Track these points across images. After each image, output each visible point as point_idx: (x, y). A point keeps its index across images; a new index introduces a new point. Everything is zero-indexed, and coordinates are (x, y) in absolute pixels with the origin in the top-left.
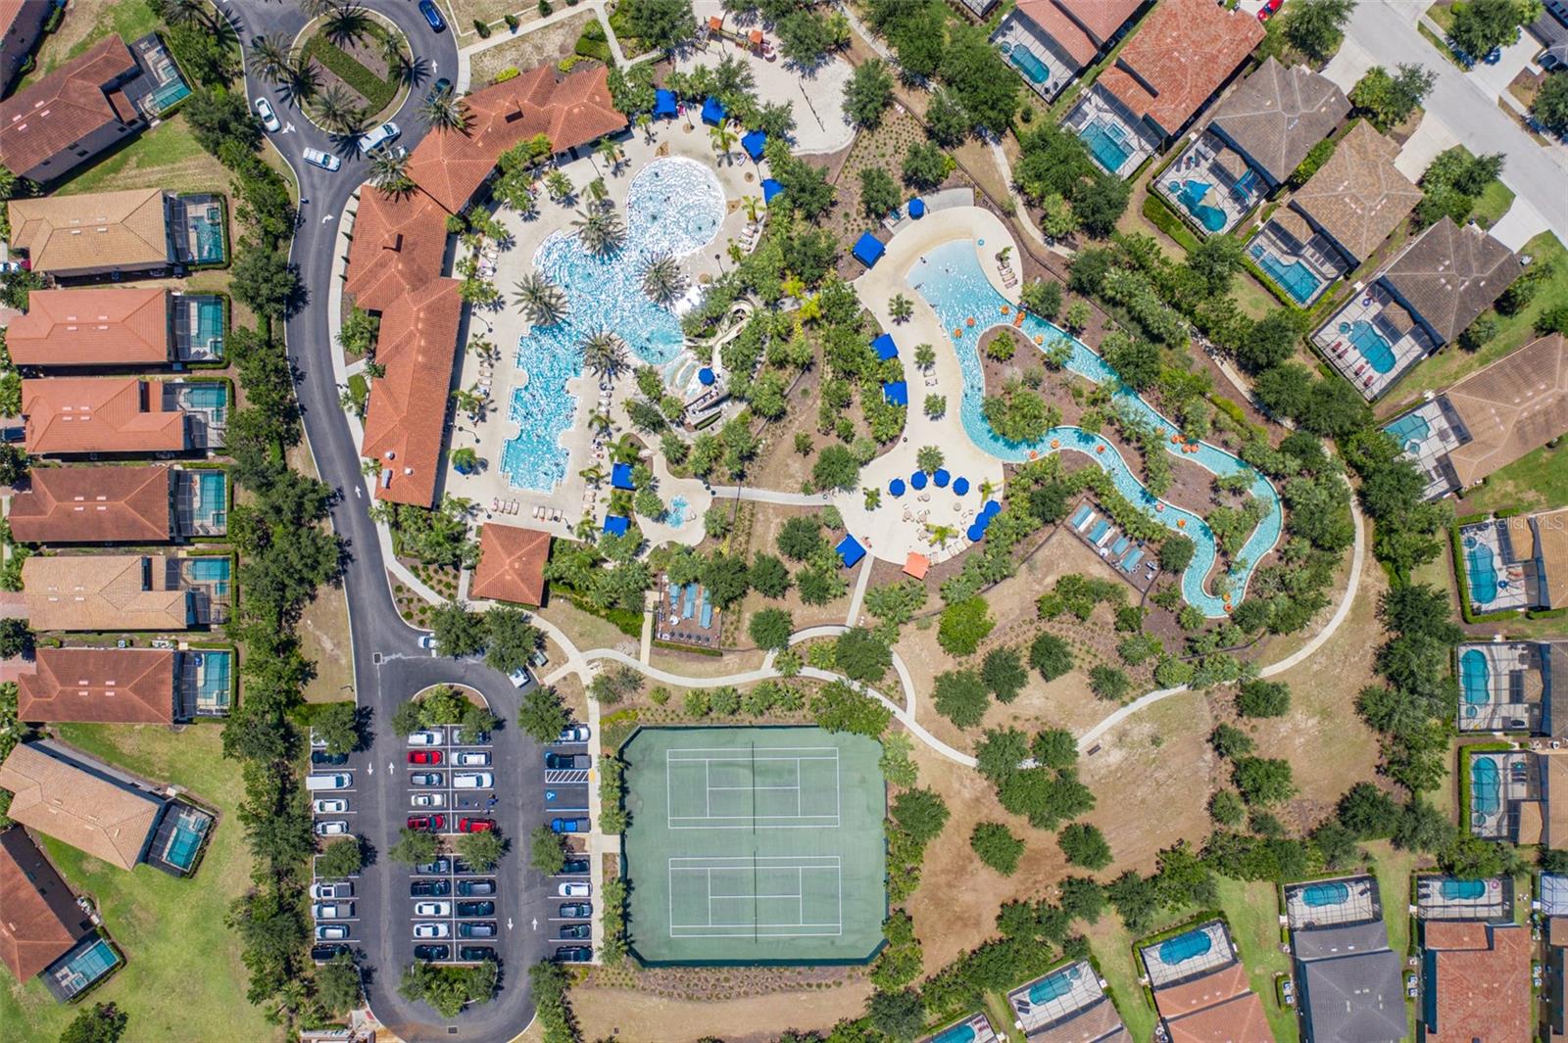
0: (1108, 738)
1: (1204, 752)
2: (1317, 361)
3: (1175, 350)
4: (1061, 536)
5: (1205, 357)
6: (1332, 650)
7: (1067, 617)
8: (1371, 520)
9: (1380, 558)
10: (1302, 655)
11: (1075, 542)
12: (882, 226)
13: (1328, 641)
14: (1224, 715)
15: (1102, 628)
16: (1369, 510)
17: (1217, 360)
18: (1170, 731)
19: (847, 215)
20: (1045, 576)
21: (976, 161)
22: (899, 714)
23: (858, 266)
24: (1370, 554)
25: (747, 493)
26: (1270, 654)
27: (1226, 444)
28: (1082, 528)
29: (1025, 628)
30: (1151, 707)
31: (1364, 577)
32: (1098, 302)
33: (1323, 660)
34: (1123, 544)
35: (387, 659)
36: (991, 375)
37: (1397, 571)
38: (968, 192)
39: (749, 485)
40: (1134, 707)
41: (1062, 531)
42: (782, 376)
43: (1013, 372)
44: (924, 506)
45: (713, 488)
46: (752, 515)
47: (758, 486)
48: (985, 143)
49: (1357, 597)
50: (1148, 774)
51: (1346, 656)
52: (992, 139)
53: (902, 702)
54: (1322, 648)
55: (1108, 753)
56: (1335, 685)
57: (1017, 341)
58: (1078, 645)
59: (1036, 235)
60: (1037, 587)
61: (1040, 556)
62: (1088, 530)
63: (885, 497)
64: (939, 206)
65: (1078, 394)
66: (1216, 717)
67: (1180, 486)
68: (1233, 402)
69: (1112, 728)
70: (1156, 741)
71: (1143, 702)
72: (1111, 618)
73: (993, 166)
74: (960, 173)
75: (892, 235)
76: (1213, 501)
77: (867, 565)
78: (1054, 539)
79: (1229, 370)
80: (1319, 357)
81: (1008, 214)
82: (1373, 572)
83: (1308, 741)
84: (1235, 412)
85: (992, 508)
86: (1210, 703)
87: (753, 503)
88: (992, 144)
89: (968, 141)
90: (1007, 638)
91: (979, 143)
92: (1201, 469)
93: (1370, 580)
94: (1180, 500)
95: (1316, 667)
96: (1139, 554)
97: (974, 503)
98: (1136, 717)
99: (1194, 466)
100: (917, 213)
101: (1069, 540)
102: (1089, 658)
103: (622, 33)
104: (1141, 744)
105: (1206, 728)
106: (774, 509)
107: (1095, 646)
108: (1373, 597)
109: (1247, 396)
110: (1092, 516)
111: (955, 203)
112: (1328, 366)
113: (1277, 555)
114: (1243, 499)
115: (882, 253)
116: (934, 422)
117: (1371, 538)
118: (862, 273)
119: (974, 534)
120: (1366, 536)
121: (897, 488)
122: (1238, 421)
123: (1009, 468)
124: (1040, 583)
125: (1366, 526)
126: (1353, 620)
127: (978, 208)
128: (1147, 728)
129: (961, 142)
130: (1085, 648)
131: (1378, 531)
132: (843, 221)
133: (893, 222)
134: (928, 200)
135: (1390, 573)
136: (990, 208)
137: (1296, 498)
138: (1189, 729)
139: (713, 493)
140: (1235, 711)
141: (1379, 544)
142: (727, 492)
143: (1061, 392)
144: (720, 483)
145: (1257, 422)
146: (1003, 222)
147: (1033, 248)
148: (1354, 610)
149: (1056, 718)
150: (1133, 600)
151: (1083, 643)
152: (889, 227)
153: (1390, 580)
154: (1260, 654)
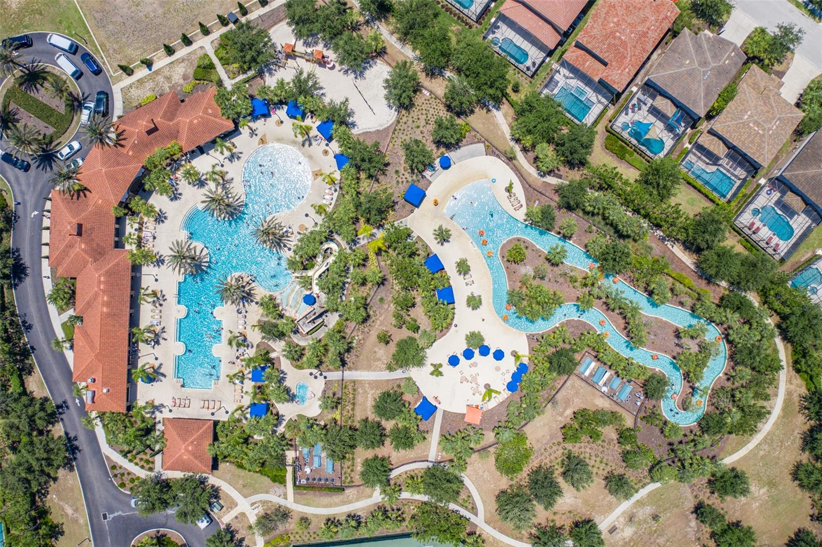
0: (622, 520)
1: (690, 521)
2: (739, 238)
3: (639, 242)
4: (573, 381)
5: (660, 243)
6: (772, 440)
7: (585, 438)
8: (789, 345)
9: (798, 371)
10: (751, 446)
11: (583, 384)
12: (423, 177)
13: (768, 434)
14: (701, 494)
15: (609, 443)
16: (786, 338)
17: (669, 244)
18: (665, 510)
19: (397, 172)
20: (565, 410)
21: (484, 124)
22: (473, 519)
23: (409, 207)
24: (791, 368)
25: (349, 375)
26: (728, 448)
27: (681, 304)
28: (587, 373)
29: (555, 448)
30: (650, 494)
31: (789, 385)
32: (581, 214)
33: (766, 447)
34: (617, 382)
35: (112, 516)
36: (511, 273)
37: (811, 378)
38: (481, 146)
39: (350, 369)
40: (637, 497)
41: (573, 377)
42: (364, 291)
43: (527, 270)
44: (474, 371)
45: (324, 374)
46: (354, 390)
47: (356, 369)
48: (489, 111)
49: (785, 400)
50: (652, 540)
51: (782, 442)
52: (494, 107)
53: (474, 510)
54: (765, 439)
55: (623, 530)
56: (777, 463)
57: (527, 248)
58: (593, 458)
59: (532, 171)
60: (560, 418)
61: (559, 396)
62: (592, 375)
63: (446, 369)
64: (461, 159)
65: (573, 280)
66: (696, 497)
67: (652, 337)
68: (684, 274)
69: (624, 513)
70: (655, 517)
71: (643, 493)
72: (614, 436)
73: (496, 126)
74: (473, 133)
75: (430, 183)
76: (677, 345)
77: (439, 416)
78: (568, 383)
79: (678, 250)
80: (740, 234)
81: (510, 159)
82: (794, 381)
83: (761, 505)
84: (686, 281)
85: (522, 369)
86: (691, 487)
87: (354, 382)
88: (494, 111)
89: (477, 110)
90: (543, 457)
91: (485, 111)
92: (666, 323)
93: (792, 387)
94: (653, 346)
95: (762, 453)
96: (629, 388)
97: (509, 365)
98: (640, 503)
99: (661, 321)
100: (446, 165)
101: (578, 383)
102: (602, 466)
103: (225, 62)
104: (645, 521)
105: (690, 504)
106: (369, 384)
107: (606, 457)
108: (796, 399)
109: (692, 267)
110: (593, 364)
111: (473, 155)
112: (747, 240)
113: (725, 377)
114: (698, 340)
115: (425, 196)
116: (474, 311)
117: (790, 357)
118: (412, 211)
119: (511, 387)
120: (787, 356)
121: (454, 361)
122: (689, 288)
123: (530, 338)
124: (561, 414)
125: (786, 348)
126: (784, 417)
127: (489, 156)
128: (648, 510)
129: (472, 112)
130: (598, 459)
131: (795, 351)
132: (395, 176)
133: (430, 173)
134: (452, 155)
135: (806, 380)
136: (498, 156)
137: (737, 340)
138: (677, 507)
139: (325, 377)
140: (708, 491)
141: (796, 362)
142: (335, 375)
143: (561, 280)
144: (329, 370)
145: (701, 285)
146: (508, 164)
147: (530, 180)
148: (784, 409)
149: (584, 510)
150: (629, 422)
151: (596, 456)
152: (428, 177)
153: (807, 384)
154: (722, 449)
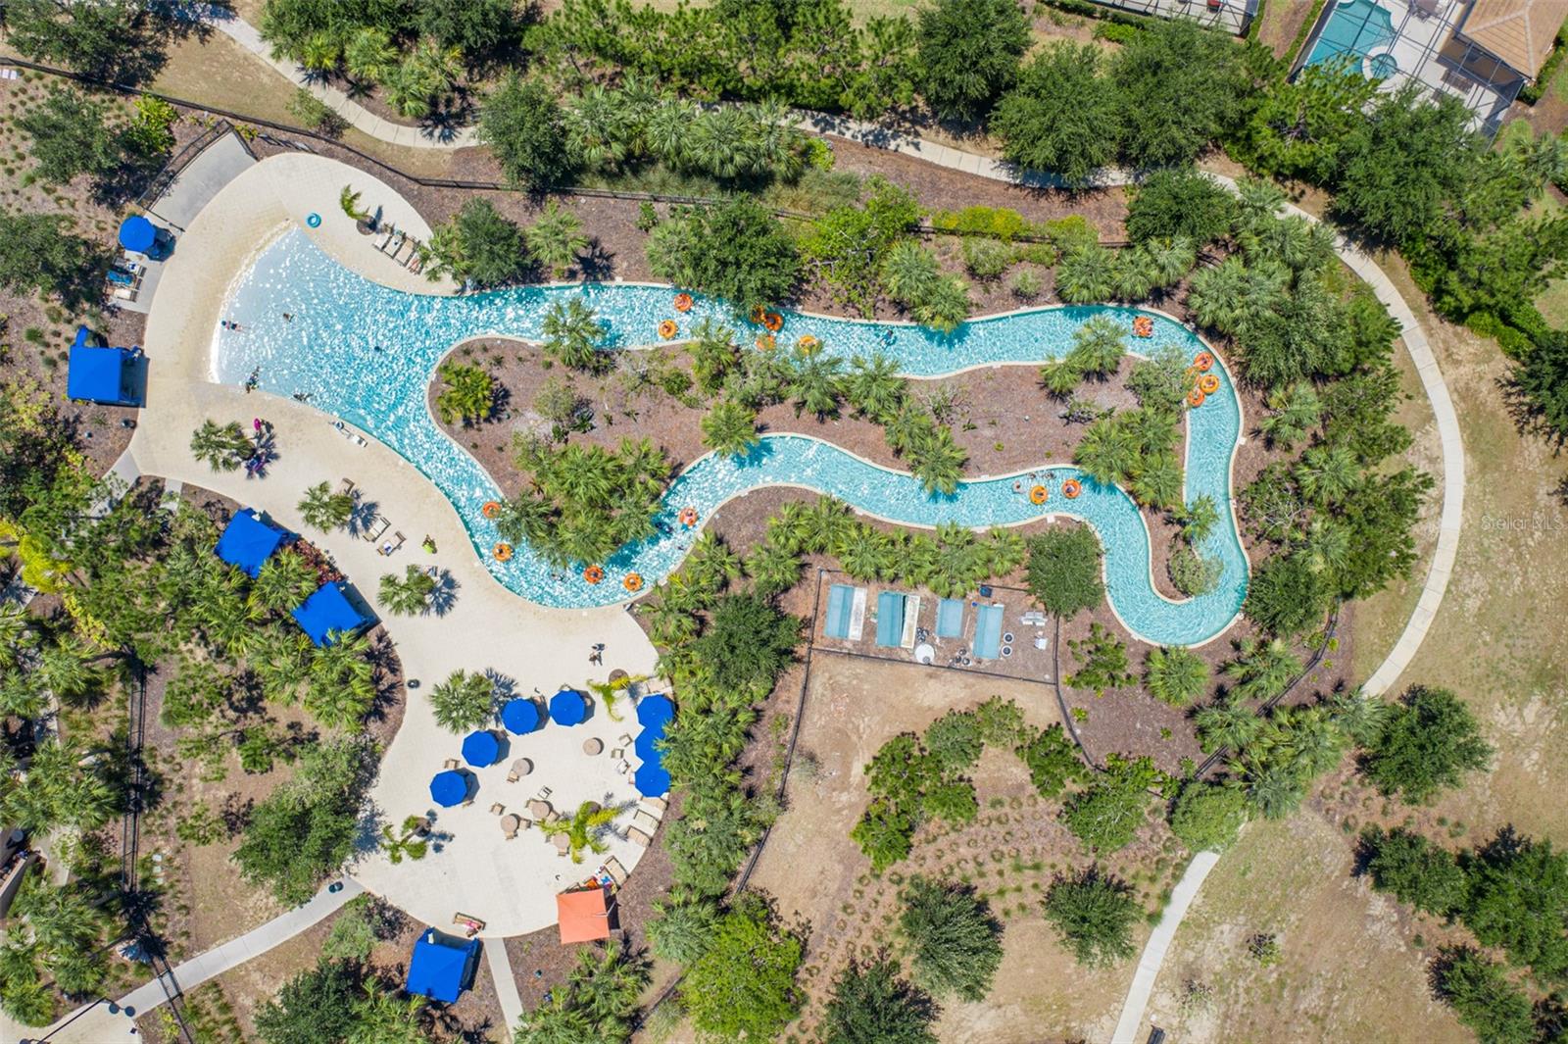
0: (1165, 1000)
1: (1366, 903)
2: (1092, 25)
3: (803, 181)
4: (826, 673)
5: (875, 155)
6: (1483, 551)
7: (934, 821)
8: (1394, 256)
9: (1458, 316)
10: (1431, 599)
11: (860, 667)
12: (114, 311)
13: (1463, 540)
14: (1358, 810)
15: (1016, 801)
16: (1376, 240)
17: (903, 145)
18: (1275, 910)
19: (34, 336)
20: (847, 767)
21: (207, 77)
24: (1433, 320)
25: (190, 973)
26: (1369, 638)
27: (1021, 296)
28: (855, 633)
29: (871, 892)
30: (1208, 889)
31: (1452, 373)
32: (602, 186)
33: (1478, 581)
34: (951, 616)
36: (491, 456)
37: (1506, 318)
38: (229, 142)
40: (1176, 912)
41: (820, 662)
42: (106, 720)
43: (532, 423)
44: (531, 786)
45: (122, 1003)
46: (226, 1008)
47: (203, 947)
48: (206, 32)
49: (1462, 419)
50: (1286, 1013)
51: (1515, 543)
52: (214, 14)
54: (1462, 561)
55: (1183, 1028)
56: (1532, 610)
57: (499, 361)
58: (991, 867)
59: (411, 140)
60: (844, 797)
61: (810, 738)
62: (870, 630)
63: (449, 818)
64: (192, 208)
65: (678, 385)
66: (1346, 826)
67: (988, 432)
68: (983, 207)
69: (1161, 979)
70: (1260, 945)
71: (1187, 893)
72: (1019, 772)
73: (247, 62)
74: (189, 117)
75: (142, 318)
76: (1068, 419)
77: (498, 966)
78: (817, 687)
79: (936, 150)
80: (1089, 14)
81: (330, 130)
82: (1462, 352)
83: (1547, 753)
84: (999, 223)
85: (656, 712)
86: (1317, 806)
87: (214, 984)
88: (220, 25)
89: (171, 49)
90: (850, 934)
91: (194, 38)
92: (1007, 372)
93: (1466, 370)
94: (1006, 457)
95: (1473, 604)
96: (992, 617)
97: (618, 722)
98: (1194, 927)
99: (991, 375)
100: (161, 246)
101: (846, 670)
102: (1028, 878)
104: (1236, 971)
105: (1340, 855)
106: (260, 969)
107: (1025, 848)
108: (1492, 398)
109: (1003, 176)
110: (860, 596)
111: (219, 180)
112: (1117, 20)
113: (1259, 443)
114: (1124, 377)
115: (143, 361)
116: (449, 615)
117: (1414, 289)
119: (649, 782)
120: (1403, 292)
121: (454, 788)
122: (1015, 237)
123: (643, 611)
124: (845, 786)
125: (1390, 271)
126: (1483, 468)
127: (266, 160)
128: (1228, 934)
129: (158, 60)
130: (1007, 864)
131: (1420, 266)
132: (34, 349)
133: (125, 293)
134: (161, 213)
135: (1494, 332)
136: (288, 145)
137: (1224, 315)
138: (1308, 882)
139: (130, 1011)
140: (1373, 791)
141: (1438, 293)
142: (150, 995)
143: (641, 404)
144: (129, 988)
145: (1053, 214)
146: (331, 155)
147: (417, 168)
148: (1473, 446)
149: (1041, 1029)
150: (1038, 709)
151: (996, 856)
152: (128, 306)
153: (1502, 342)
154: (1350, 653)
